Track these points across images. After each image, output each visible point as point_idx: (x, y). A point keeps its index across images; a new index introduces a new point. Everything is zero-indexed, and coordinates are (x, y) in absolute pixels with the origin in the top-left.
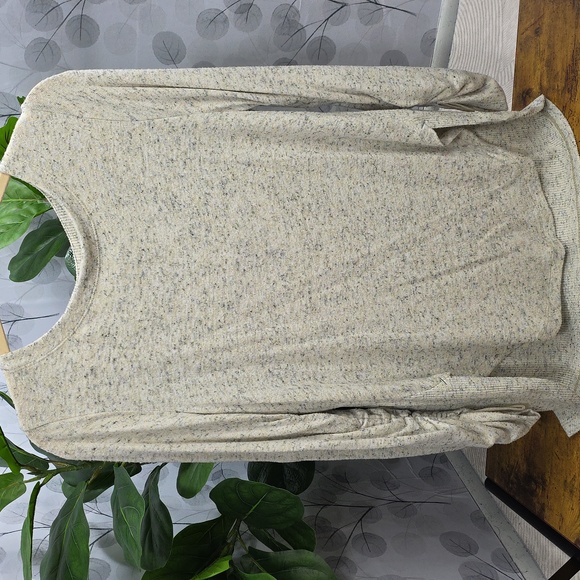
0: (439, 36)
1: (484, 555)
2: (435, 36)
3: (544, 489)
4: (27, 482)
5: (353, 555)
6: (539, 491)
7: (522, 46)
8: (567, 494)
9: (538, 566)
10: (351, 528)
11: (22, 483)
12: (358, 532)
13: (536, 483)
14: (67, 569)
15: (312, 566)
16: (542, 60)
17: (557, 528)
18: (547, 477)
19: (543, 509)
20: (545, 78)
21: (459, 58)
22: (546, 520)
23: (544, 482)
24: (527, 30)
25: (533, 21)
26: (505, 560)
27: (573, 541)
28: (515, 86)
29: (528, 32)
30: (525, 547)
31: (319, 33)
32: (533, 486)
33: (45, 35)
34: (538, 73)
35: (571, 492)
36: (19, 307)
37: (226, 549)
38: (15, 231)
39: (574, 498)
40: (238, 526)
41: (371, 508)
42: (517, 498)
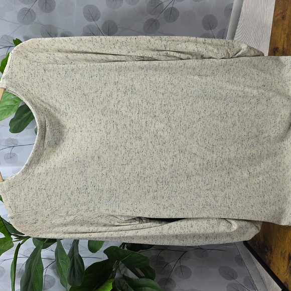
0: (234, 8)
1: (240, 280)
2: (232, 7)
3: (271, 253)
4: (14, 241)
5: (175, 278)
6: (269, 254)
7: (275, 23)
8: (282, 259)
9: (266, 287)
10: (174, 263)
11: (12, 242)
12: (178, 264)
13: (267, 249)
14: (32, 286)
15: (153, 287)
16: (285, 33)
17: (276, 274)
18: (273, 247)
19: (270, 262)
20: (286, 43)
21: (244, 21)
22: (271, 268)
23: (271, 250)
24: (278, 15)
25: (281, 11)
26: (250, 283)
27: (283, 282)
28: (270, 44)
29: (279, 17)
30: (261, 276)
31: (170, 6)
32: (267, 251)
33: (27, 6)
34: (282, 40)
35: (284, 258)
36: (16, 140)
37: (112, 274)
38: (12, 110)
39: (285, 262)
40: (118, 263)
41: (185, 252)
42: (258, 254)
